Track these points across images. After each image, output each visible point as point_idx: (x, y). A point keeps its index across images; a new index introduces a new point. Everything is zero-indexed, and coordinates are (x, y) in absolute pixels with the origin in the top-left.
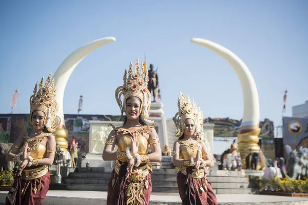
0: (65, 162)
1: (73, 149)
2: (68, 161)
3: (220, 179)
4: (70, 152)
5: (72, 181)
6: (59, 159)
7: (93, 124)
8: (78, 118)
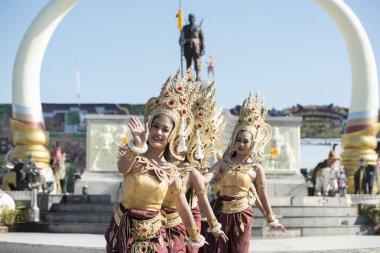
0: (46, 185)
1: (58, 164)
2: (50, 184)
3: (308, 212)
4: (53, 169)
5: (57, 218)
6: (34, 181)
7: (92, 120)
8: (73, 109)
